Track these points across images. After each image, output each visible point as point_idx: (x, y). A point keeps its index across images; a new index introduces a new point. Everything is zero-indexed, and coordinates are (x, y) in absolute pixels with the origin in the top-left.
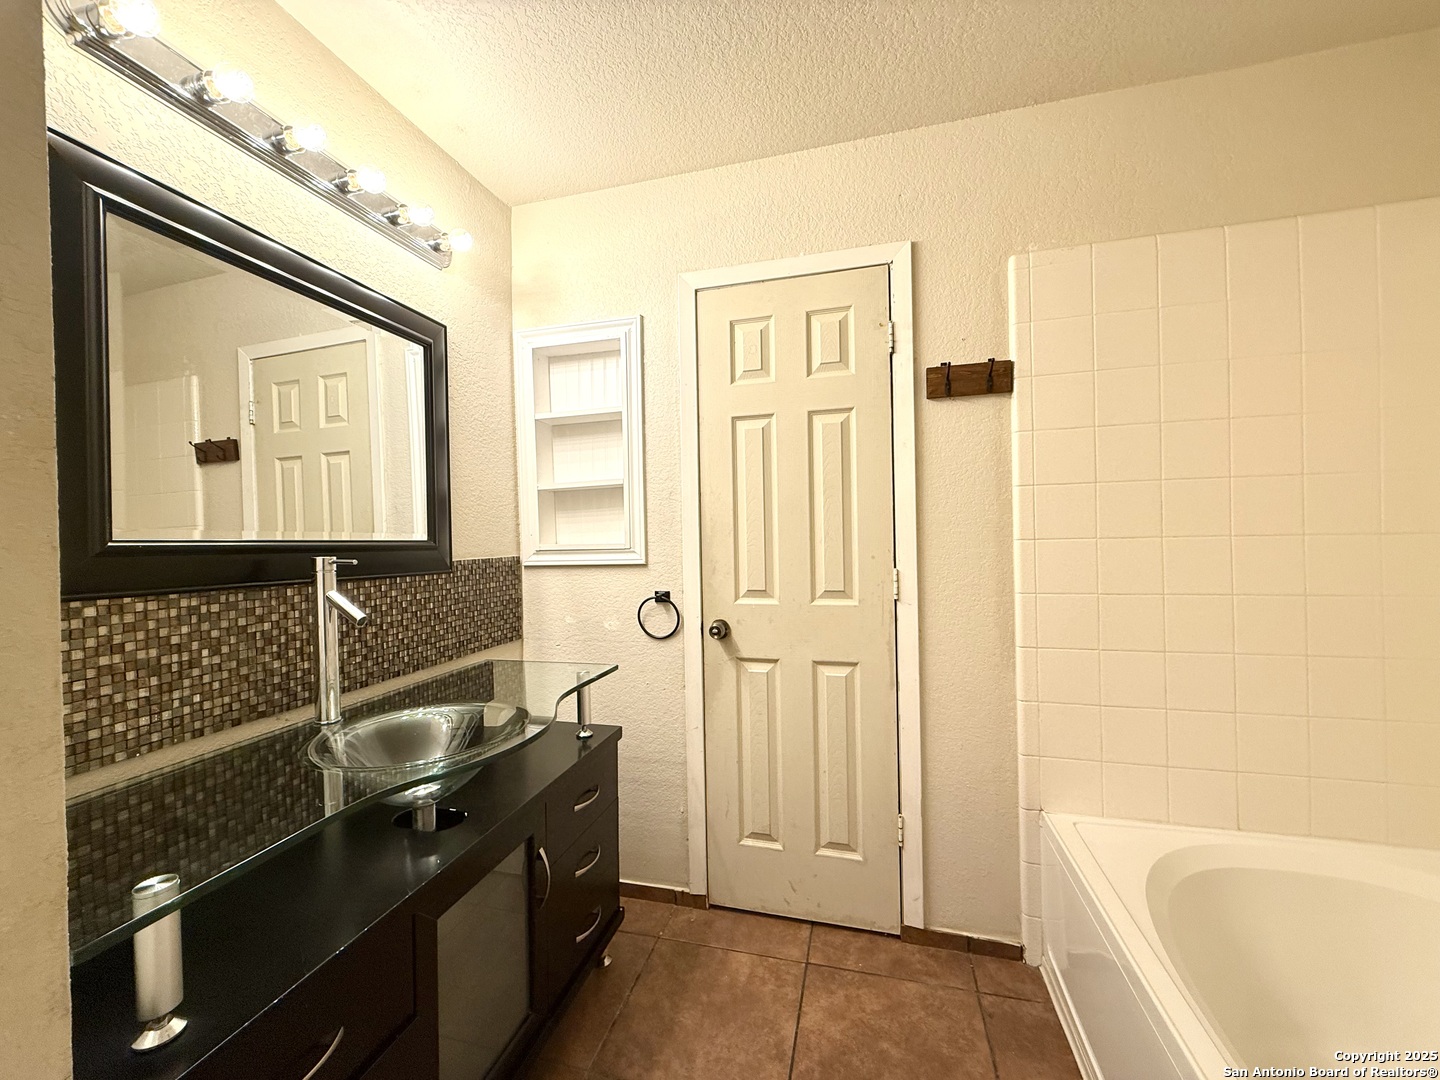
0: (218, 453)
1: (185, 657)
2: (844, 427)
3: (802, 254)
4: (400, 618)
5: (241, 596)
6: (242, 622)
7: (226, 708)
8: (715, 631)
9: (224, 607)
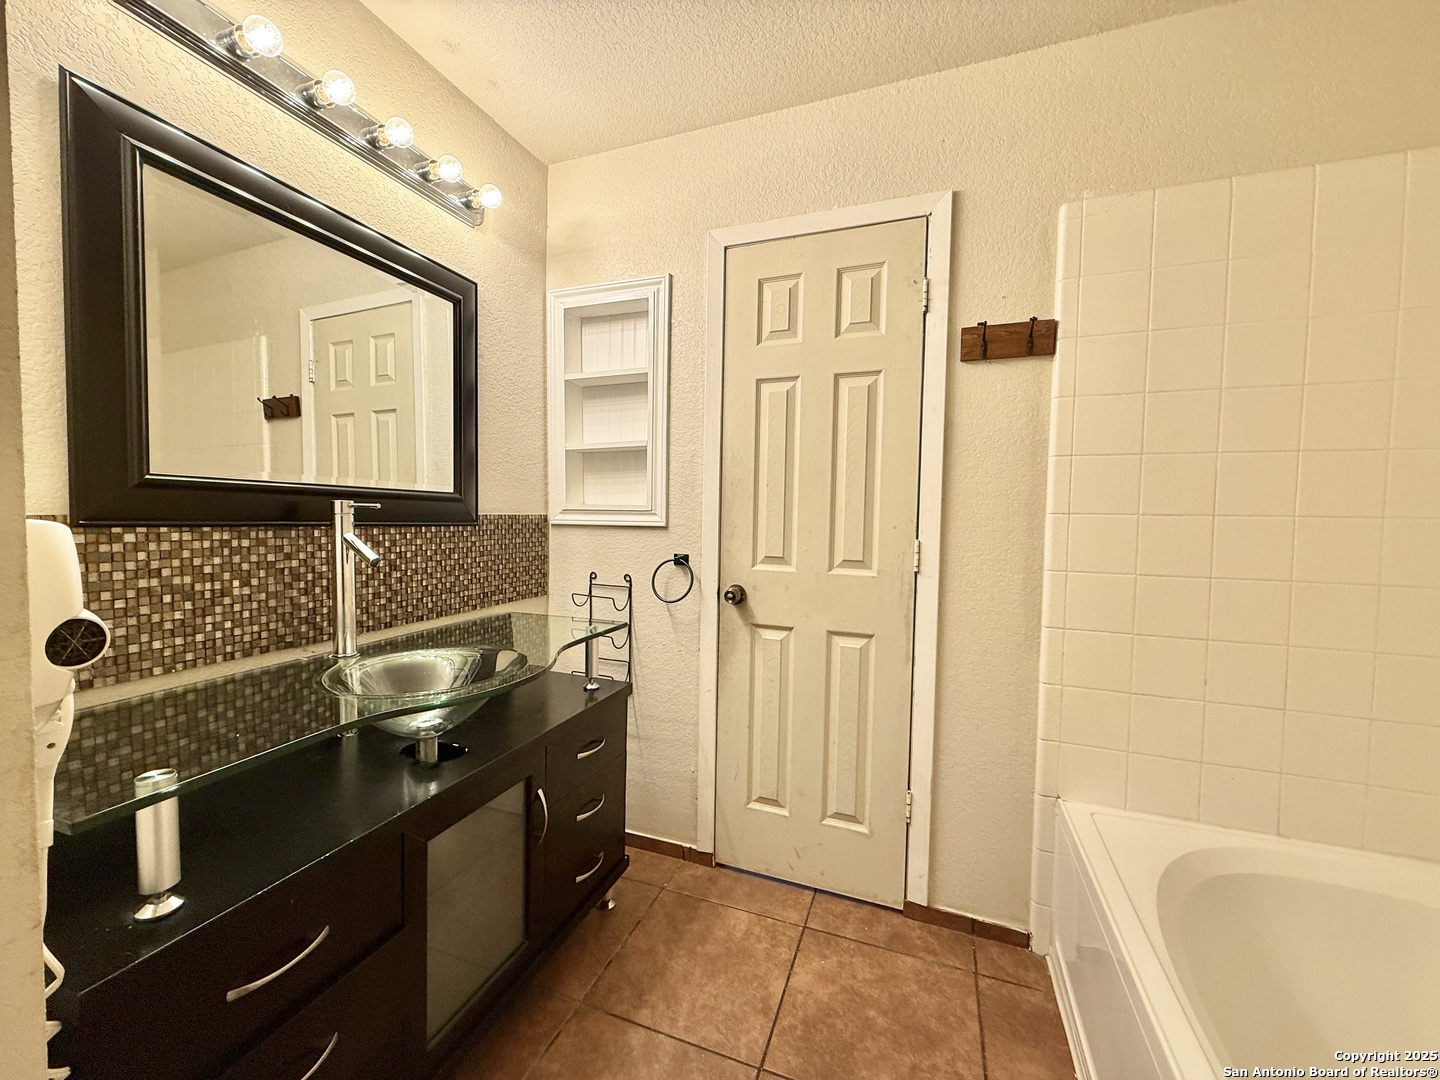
0: (283, 409)
1: (218, 586)
2: (871, 391)
3: (835, 207)
4: (424, 566)
5: (270, 534)
6: (271, 558)
7: (256, 636)
8: (730, 595)
9: (254, 543)
